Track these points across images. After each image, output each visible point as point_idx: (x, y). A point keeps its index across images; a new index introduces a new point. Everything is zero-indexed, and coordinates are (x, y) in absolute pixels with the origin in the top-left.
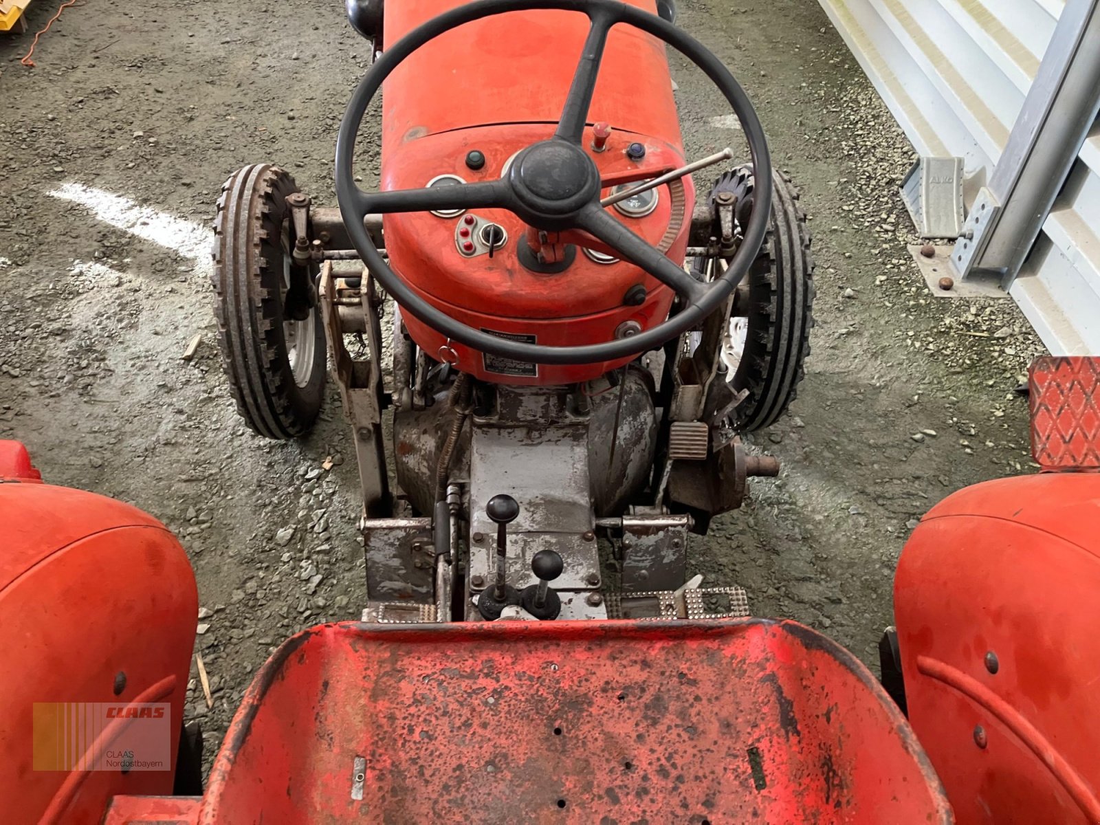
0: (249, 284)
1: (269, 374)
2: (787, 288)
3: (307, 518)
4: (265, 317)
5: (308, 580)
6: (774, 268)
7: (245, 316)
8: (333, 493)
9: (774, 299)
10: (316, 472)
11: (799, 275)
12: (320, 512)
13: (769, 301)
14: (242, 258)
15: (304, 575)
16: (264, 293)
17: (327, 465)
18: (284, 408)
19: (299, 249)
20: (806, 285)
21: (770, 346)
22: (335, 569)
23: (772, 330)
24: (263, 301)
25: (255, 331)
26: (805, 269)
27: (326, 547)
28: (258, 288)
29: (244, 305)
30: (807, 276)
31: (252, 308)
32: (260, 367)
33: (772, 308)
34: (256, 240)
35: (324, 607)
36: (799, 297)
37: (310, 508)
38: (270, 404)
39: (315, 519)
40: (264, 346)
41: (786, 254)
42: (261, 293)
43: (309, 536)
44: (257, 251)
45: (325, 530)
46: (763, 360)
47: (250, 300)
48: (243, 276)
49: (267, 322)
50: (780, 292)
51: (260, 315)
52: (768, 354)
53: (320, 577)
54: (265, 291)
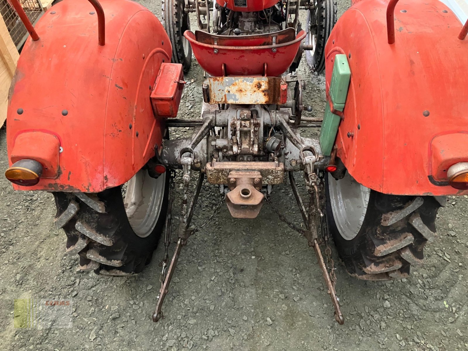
0: (172, 17)
1: (177, 45)
2: (328, 17)
3: (187, 93)
4: (177, 27)
5: (188, 107)
6: (324, 11)
7: (171, 26)
8: (195, 87)
9: (324, 20)
10: (189, 82)
11: (332, 13)
12: (191, 92)
13: (323, 21)
14: (170, 9)
15: (187, 105)
16: (177, 20)
17: (192, 81)
18: (181, 57)
19: (186, 8)
20: (334, 16)
21: (323, 35)
22: (196, 104)
23: (324, 30)
24: (176, 22)
25: (174, 31)
26: (334, 11)
27: (193, 99)
28: (175, 18)
29: (171, 23)
30: (335, 13)
31: (173, 24)
32: (175, 43)
33: (324, 23)
34: (174, 4)
35: (193, 112)
36: (332, 20)
37: (188, 91)
38: (177, 55)
39: (189, 93)
40: (176, 36)
41: (328, 7)
42: (175, 20)
43: (188, 97)
44: (175, 7)
45: (193, 95)
46: (321, 40)
47: (173, 22)
48: (171, 15)
49: (177, 28)
50: (326, 18)
51: (175, 26)
52: (323, 38)
53: (191, 106)
54: (177, 19)
